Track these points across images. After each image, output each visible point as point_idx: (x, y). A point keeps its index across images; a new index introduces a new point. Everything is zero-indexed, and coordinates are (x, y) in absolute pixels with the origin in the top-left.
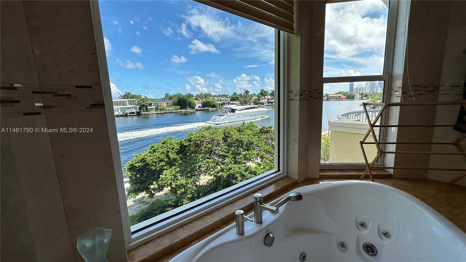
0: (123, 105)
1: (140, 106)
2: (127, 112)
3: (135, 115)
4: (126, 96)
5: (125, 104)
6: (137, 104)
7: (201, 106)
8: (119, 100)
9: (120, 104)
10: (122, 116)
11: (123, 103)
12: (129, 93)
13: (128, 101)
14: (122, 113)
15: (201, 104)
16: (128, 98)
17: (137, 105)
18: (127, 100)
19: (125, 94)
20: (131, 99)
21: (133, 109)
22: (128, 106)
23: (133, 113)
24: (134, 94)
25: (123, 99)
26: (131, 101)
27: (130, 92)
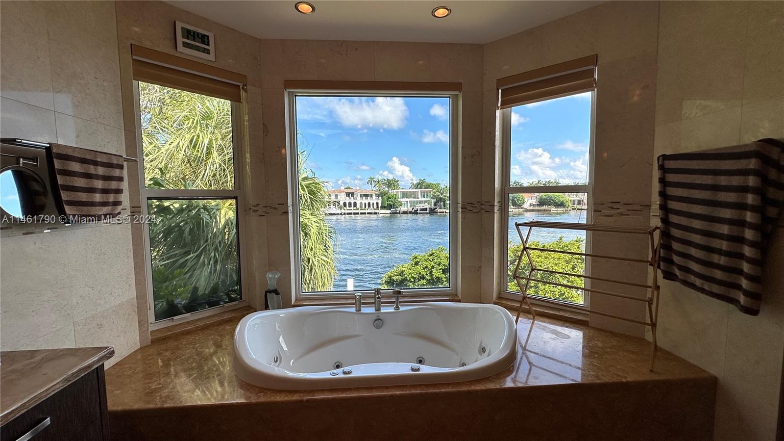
0: (414, 198)
1: (435, 200)
2: (417, 208)
3: (427, 213)
4: (419, 185)
5: (416, 196)
6: (432, 196)
7: (535, 203)
8: (411, 190)
9: (411, 195)
10: (411, 212)
11: (414, 195)
12: (423, 181)
13: (421, 192)
14: (410, 209)
15: (535, 201)
16: (421, 188)
17: (432, 198)
18: (420, 190)
19: (418, 182)
20: (425, 188)
21: (426, 204)
22: (421, 199)
23: (425, 209)
24: (429, 182)
25: (415, 189)
26: (424, 192)
27: (425, 179)
